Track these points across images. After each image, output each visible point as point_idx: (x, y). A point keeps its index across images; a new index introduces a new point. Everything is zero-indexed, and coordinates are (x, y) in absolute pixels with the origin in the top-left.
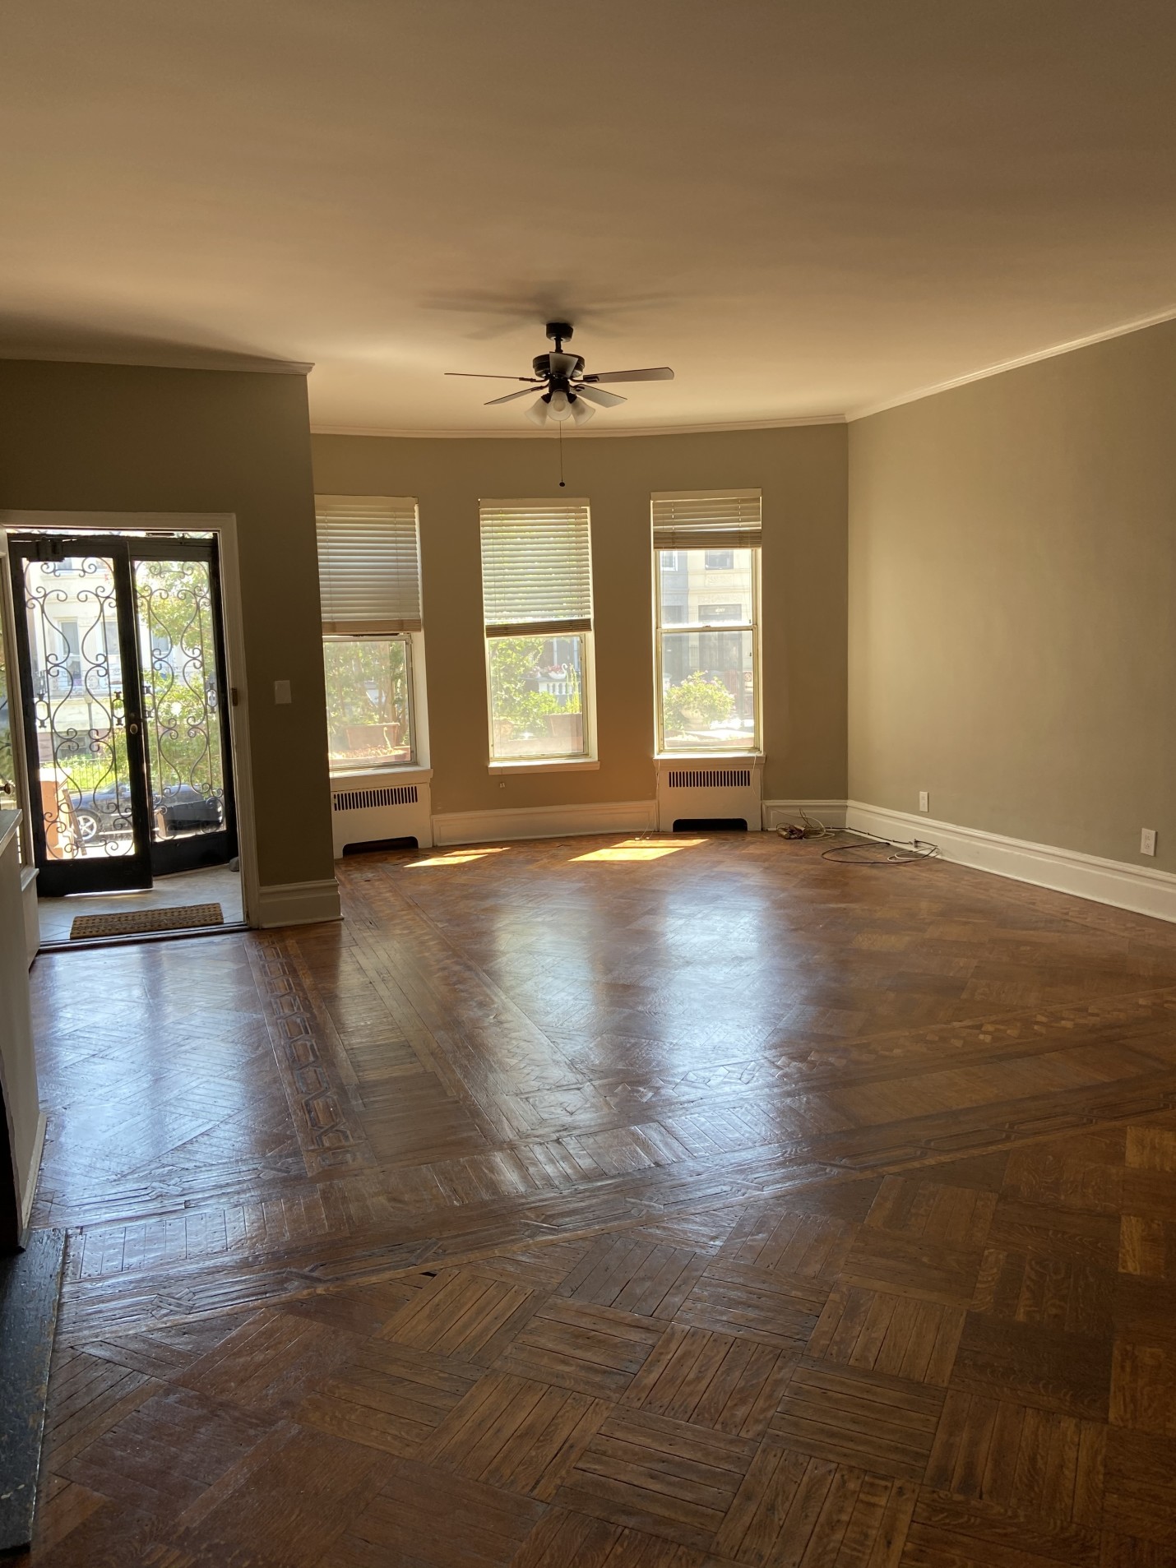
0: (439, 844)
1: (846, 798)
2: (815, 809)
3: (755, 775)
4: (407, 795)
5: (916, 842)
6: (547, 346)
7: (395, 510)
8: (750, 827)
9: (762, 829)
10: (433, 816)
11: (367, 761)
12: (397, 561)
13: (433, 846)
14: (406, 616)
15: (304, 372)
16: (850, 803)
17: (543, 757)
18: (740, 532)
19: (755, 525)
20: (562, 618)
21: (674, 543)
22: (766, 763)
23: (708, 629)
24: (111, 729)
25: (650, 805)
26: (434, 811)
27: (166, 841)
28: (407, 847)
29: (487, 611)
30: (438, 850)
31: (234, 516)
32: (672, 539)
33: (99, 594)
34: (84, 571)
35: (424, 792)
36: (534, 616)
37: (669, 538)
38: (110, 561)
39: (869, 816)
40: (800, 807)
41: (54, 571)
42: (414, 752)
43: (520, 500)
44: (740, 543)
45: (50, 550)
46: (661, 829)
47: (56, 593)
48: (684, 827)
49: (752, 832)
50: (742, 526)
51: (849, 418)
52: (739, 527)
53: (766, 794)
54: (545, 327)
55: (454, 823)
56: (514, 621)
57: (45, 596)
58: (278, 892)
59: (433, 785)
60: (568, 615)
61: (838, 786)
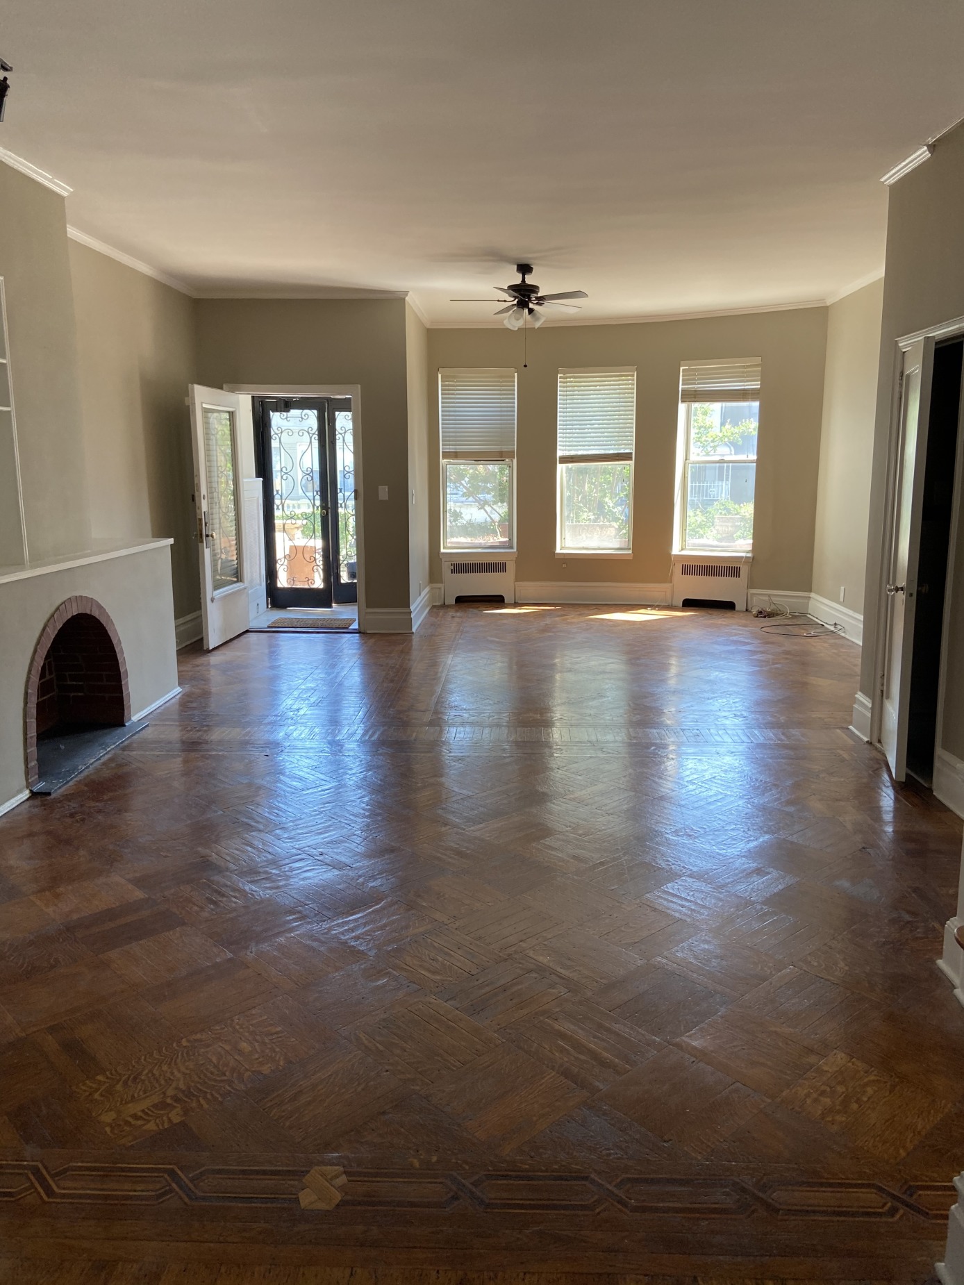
0: (519, 602)
1: (810, 591)
2: (783, 598)
3: (744, 571)
4: (500, 567)
5: (835, 624)
6: (517, 279)
7: (501, 377)
8: (737, 608)
9: (747, 610)
10: (516, 583)
11: (481, 544)
12: (501, 411)
13: (515, 603)
14: (505, 448)
15: (403, 297)
16: (813, 595)
17: (599, 548)
18: (744, 390)
19: (756, 385)
20: (611, 452)
21: (695, 398)
22: (753, 561)
23: (722, 461)
24: (313, 512)
25: (665, 586)
26: (517, 580)
27: (347, 583)
28: (498, 601)
29: (560, 445)
30: (516, 605)
31: (359, 386)
32: (694, 395)
33: (310, 431)
34: (302, 418)
35: (511, 567)
36: (604, 450)
37: (692, 395)
38: (315, 412)
39: (819, 605)
40: (769, 596)
41: (287, 418)
42: (511, 540)
43: (582, 369)
44: (743, 398)
45: (283, 406)
46: (674, 604)
47: (287, 431)
48: (689, 604)
49: (737, 611)
50: (747, 385)
51: (829, 302)
52: (744, 385)
53: (751, 585)
54: (516, 266)
55: (530, 588)
56: (580, 453)
57: (282, 432)
58: (378, 613)
59: (517, 562)
60: (616, 449)
61: (805, 583)
